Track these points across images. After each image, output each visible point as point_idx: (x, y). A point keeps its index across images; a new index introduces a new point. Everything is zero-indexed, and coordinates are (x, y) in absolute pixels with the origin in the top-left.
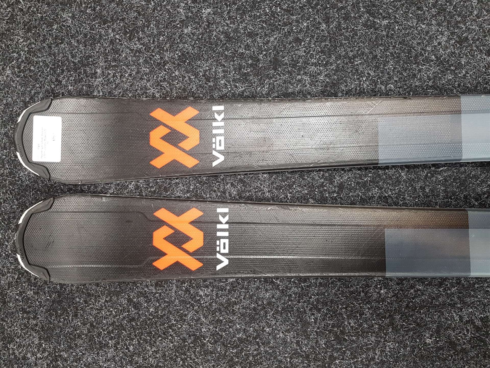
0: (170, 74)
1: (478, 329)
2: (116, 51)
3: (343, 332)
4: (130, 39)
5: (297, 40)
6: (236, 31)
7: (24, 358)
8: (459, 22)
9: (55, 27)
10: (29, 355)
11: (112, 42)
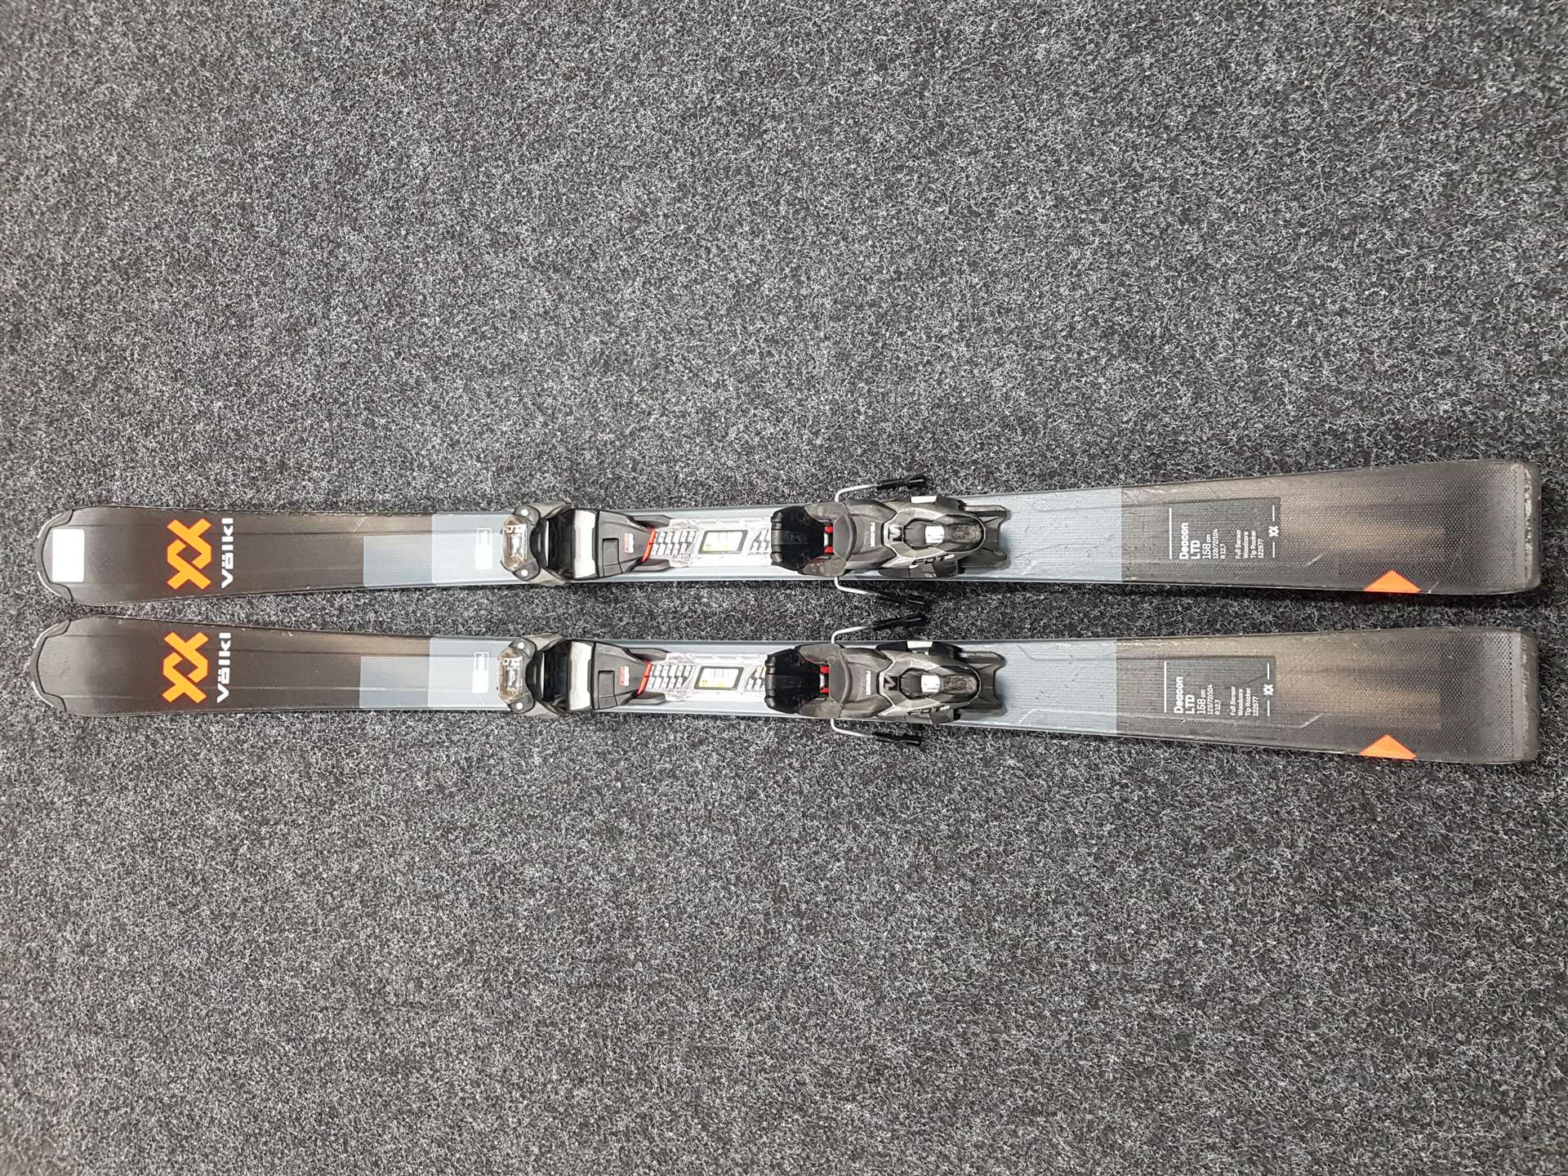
0: (182, 477)
1: (462, 769)
2: (134, 450)
3: (342, 774)
4: (147, 436)
5: (302, 441)
6: (245, 428)
7: (53, 803)
8: (451, 422)
9: (76, 420)
10: (56, 800)
11: (129, 440)
